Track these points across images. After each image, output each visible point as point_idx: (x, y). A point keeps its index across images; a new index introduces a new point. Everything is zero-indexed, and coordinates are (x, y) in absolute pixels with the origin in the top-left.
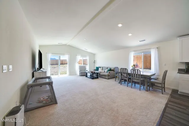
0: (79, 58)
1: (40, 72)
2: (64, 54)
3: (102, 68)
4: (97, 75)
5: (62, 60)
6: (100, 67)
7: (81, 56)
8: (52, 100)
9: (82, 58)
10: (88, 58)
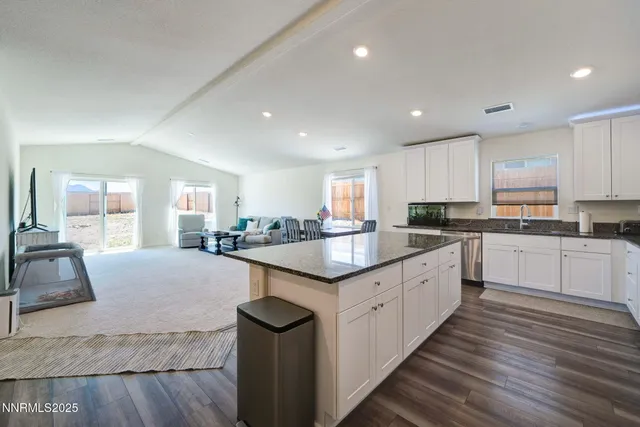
0: (180, 189)
1: (37, 233)
2: (119, 177)
3: (256, 222)
4: (235, 243)
5: (116, 194)
6: (252, 220)
7: (189, 181)
8: (81, 293)
9: (190, 190)
10: (212, 190)
